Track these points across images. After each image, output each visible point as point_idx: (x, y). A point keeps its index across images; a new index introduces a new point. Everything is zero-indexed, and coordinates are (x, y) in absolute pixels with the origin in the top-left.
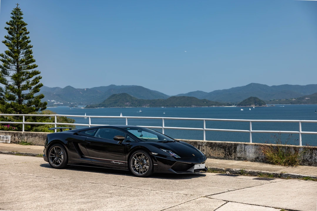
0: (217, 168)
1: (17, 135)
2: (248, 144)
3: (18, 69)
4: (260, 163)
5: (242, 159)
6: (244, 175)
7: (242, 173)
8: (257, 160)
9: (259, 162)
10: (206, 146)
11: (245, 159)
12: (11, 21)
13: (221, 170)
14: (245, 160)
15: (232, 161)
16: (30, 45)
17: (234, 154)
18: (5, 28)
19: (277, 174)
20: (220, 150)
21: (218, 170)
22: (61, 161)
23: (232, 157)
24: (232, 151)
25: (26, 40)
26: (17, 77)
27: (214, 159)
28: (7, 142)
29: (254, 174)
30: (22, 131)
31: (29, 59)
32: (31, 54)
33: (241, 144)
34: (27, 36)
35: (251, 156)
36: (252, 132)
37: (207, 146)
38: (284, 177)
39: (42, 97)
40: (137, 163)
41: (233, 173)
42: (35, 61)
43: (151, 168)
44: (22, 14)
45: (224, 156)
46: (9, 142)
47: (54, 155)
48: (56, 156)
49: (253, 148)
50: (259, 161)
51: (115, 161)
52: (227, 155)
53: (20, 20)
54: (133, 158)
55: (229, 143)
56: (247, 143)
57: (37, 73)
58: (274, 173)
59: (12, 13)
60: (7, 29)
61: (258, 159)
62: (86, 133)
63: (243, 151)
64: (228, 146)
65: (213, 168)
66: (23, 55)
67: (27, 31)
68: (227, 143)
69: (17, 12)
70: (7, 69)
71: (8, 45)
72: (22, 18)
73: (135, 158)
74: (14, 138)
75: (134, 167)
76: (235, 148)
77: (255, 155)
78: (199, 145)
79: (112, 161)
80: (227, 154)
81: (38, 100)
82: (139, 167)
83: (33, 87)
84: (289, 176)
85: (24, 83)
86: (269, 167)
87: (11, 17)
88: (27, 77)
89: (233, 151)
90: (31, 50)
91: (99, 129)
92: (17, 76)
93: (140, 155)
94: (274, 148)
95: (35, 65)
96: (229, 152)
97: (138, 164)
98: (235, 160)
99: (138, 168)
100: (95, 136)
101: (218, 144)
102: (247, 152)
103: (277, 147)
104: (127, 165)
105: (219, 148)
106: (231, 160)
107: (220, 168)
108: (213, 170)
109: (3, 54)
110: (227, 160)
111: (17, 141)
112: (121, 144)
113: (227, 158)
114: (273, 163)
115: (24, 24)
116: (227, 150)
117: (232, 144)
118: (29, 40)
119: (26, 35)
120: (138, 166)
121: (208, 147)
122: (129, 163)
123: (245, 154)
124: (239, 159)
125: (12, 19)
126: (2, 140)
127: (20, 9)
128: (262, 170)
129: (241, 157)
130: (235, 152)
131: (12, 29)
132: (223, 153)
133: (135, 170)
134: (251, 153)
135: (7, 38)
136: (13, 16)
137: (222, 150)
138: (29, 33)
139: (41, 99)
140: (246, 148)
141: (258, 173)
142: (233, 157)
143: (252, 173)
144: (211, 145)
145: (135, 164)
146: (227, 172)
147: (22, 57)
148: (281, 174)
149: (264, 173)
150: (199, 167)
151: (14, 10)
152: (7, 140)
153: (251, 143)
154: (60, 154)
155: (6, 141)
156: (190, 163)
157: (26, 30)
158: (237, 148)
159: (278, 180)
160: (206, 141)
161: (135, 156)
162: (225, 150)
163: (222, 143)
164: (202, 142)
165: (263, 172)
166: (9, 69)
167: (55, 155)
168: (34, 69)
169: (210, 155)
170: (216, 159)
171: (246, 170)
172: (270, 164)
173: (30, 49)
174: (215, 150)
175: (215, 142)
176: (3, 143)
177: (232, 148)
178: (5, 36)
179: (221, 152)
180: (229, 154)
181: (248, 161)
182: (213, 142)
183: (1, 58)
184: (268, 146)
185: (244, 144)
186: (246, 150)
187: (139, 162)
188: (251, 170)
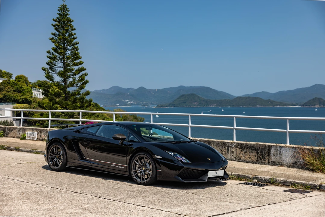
0: (243, 175)
1: (43, 132)
2: (284, 147)
3: (65, 66)
4: (298, 169)
5: (277, 163)
6: (274, 185)
7: (272, 182)
9: (297, 168)
10: (236, 147)
11: (281, 164)
12: (58, 18)
13: (248, 177)
14: (280, 165)
15: (265, 166)
16: (76, 41)
18: (52, 25)
19: (315, 185)
20: (251, 152)
21: (244, 178)
22: (60, 163)
23: (265, 161)
24: (265, 155)
25: (72, 37)
26: (62, 74)
27: (245, 163)
29: (287, 184)
30: (48, 127)
31: (76, 56)
32: (77, 50)
33: (276, 146)
34: (73, 32)
35: (287, 160)
36: (289, 132)
37: (237, 147)
38: (324, 189)
39: (88, 94)
40: (139, 168)
41: (261, 181)
42: (81, 58)
43: (155, 175)
44: (68, 11)
45: (256, 159)
46: (36, 139)
47: (53, 155)
48: (55, 156)
49: (291, 151)
50: (298, 166)
51: (116, 165)
52: (259, 159)
53: (66, 16)
54: (135, 162)
55: (262, 145)
56: (283, 145)
57: (82, 69)
58: (311, 184)
59: (58, 10)
60: (54, 26)
61: (296, 164)
62: (89, 130)
63: (278, 154)
64: (260, 148)
65: (238, 175)
66: (69, 52)
67: (74, 28)
68: (260, 145)
69: (64, 8)
70: (54, 66)
71: (54, 42)
72: (68, 15)
73: (137, 161)
74: (40, 135)
75: (136, 172)
76: (269, 151)
77: (292, 159)
78: (228, 147)
79: (112, 164)
80: (260, 158)
81: (83, 97)
82: (141, 172)
83: (79, 84)
85: (71, 80)
86: (307, 175)
88: (73, 73)
89: (267, 154)
90: (77, 47)
91: (103, 126)
92: (62, 73)
93: (143, 158)
94: (315, 151)
95: (81, 61)
96: (262, 155)
97: (140, 169)
98: (269, 165)
99: (139, 174)
100: (97, 134)
101: (250, 145)
102: (283, 156)
103: (319, 150)
104: (128, 170)
105: (251, 150)
106: (264, 164)
107: (247, 175)
108: (238, 177)
109: (49, 51)
110: (259, 164)
111: (43, 138)
112: (122, 143)
113: (259, 162)
114: (313, 170)
115: (69, 21)
116: (259, 153)
117: (265, 145)
118: (75, 36)
119: (72, 32)
120: (140, 171)
121: (238, 149)
122: (130, 167)
123: (281, 158)
124: (274, 163)
125: (59, 16)
126: (29, 137)
127: (67, 6)
128: (297, 179)
129: (276, 162)
130: (269, 155)
131: (58, 26)
132: (255, 157)
133: (137, 176)
134: (287, 157)
135: (54, 34)
136: (60, 12)
137: (254, 153)
138: (75, 29)
139: (86, 96)
140: (282, 151)
141: (292, 183)
142: (267, 161)
143: (284, 183)
144: (242, 147)
145: (137, 168)
146: (254, 180)
148: (320, 186)
149: (298, 183)
150: (215, 174)
151: (60, 7)
153: (288, 145)
155: (33, 138)
156: (203, 169)
157: (72, 27)
158: (272, 151)
159: (315, 193)
160: (237, 142)
161: (137, 159)
162: (258, 153)
163: (254, 144)
164: (232, 143)
165: (297, 181)
166: (55, 65)
168: (80, 66)
169: (240, 158)
170: (247, 162)
171: (277, 178)
172: (309, 171)
173: (77, 45)
174: (246, 152)
175: (246, 142)
176: (30, 140)
177: (265, 150)
178: (52, 33)
179: (252, 155)
180: (263, 157)
181: (284, 166)
182: (243, 143)
183: (48, 55)
184: (308, 149)
185: (279, 146)
186: (281, 153)
187: (141, 166)
188: (284, 179)
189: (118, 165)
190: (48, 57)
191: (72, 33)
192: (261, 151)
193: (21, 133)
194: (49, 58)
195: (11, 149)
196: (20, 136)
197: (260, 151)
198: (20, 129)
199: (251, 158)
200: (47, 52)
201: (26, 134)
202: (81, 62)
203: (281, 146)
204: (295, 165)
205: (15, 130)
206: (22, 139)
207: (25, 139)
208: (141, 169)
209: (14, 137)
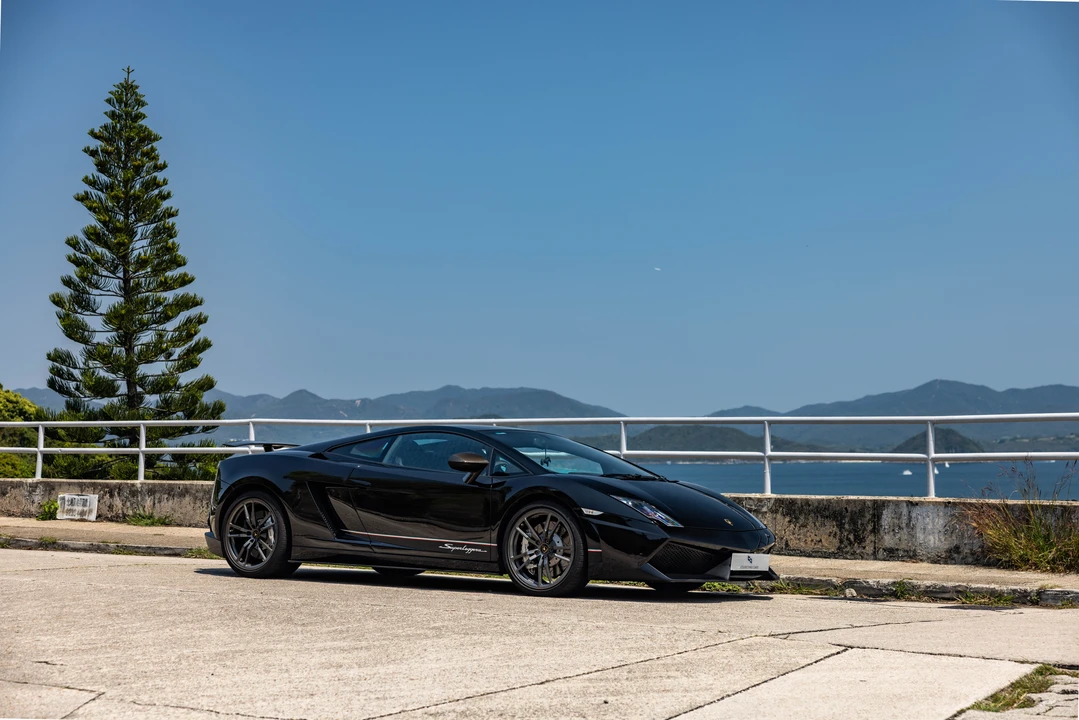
0: (811, 580)
1: (119, 493)
2: (922, 503)
3: (128, 290)
4: (964, 566)
5: (901, 553)
6: (909, 600)
7: (900, 591)
8: (954, 559)
9: (961, 564)
10: (774, 511)
11: (911, 554)
12: (106, 127)
13: (828, 583)
14: (911, 558)
15: (863, 561)
16: (169, 206)
17: (873, 539)
18: (86, 150)
19: (1025, 591)
20: (821, 526)
21: (817, 586)
22: (266, 552)
23: (864, 548)
24: (865, 529)
25: (156, 192)
26: (122, 315)
27: (803, 558)
28: (86, 517)
29: (943, 595)
30: (136, 478)
31: (167, 256)
32: (171, 237)
33: (897, 504)
34: (160, 176)
35: (932, 542)
36: (935, 461)
37: (776, 512)
38: (1050, 601)
39: (207, 384)
40: (531, 547)
41: (867, 592)
42: (185, 264)
43: (580, 564)
44: (143, 104)
45: (838, 545)
46: (93, 517)
47: (243, 530)
48: (249, 533)
49: (941, 514)
50: (963, 559)
51: (455, 545)
52: (846, 542)
53: (136, 122)
54: (517, 531)
55: (855, 501)
56: (916, 499)
57: (194, 303)
58: (1014, 591)
59: (109, 101)
60: (93, 153)
61: (959, 553)
62: (355, 451)
63: (904, 525)
64: (849, 509)
65: (798, 579)
66: (145, 242)
67: (160, 162)
68: (848, 501)
69: (127, 95)
70: (92, 291)
71: (95, 208)
72: (141, 116)
73: (525, 528)
74: (108, 503)
75: (519, 561)
76: (877, 518)
77: (946, 539)
79: (443, 544)
80: (848, 539)
81: (193, 396)
82: (536, 561)
83: (178, 351)
84: (1068, 599)
85: (147, 337)
86: (997, 575)
87: (106, 113)
88: (158, 315)
89: (870, 528)
90: (173, 225)
91: (400, 438)
92: (123, 312)
93: (541, 519)
94: (1012, 510)
95: (185, 275)
96: (855, 531)
97: (533, 552)
98: (876, 559)
99: (532, 566)
100: (385, 461)
101: (816, 504)
102: (918, 530)
103: (1024, 508)
104: (495, 556)
105: (819, 519)
106: (862, 558)
107: (824, 579)
108: (799, 585)
109: (76, 238)
110: (847, 559)
111: (120, 511)
112: (473, 482)
113: (847, 553)
114: (1010, 566)
115: (148, 137)
116: (847, 526)
117: (864, 501)
118: (165, 189)
119: (155, 174)
120: (535, 556)
121: (779, 516)
122: (501, 549)
123: (913, 536)
124: (891, 554)
125: (109, 121)
126: (70, 511)
127: (137, 87)
128: (970, 581)
129: (897, 550)
130: (875, 531)
131: (109, 153)
132: (832, 538)
133: (524, 571)
134: (932, 532)
135: (93, 183)
136: (113, 109)
137: (831, 527)
138: (164, 166)
139: (203, 393)
140: (914, 515)
141: (959, 591)
142: (869, 549)
143: (935, 592)
144: (791, 510)
145: (524, 550)
146: (847, 591)
147: (140, 247)
148: (1041, 593)
149: (978, 591)
150: (748, 564)
151: (114, 89)
152: (85, 509)
153: (932, 497)
154: (263, 525)
155: (82, 513)
156: (718, 547)
157: (155, 158)
158: (884, 517)
159: (1030, 612)
160: (774, 496)
161: (524, 522)
162: (841, 526)
163: (829, 501)
164: (760, 500)
165: (974, 586)
166: (98, 288)
167: (246, 531)
168: (180, 291)
169: (787, 545)
170: (810, 556)
171: (915, 582)
172: (999, 568)
173: (170, 221)
174: (805, 526)
175: (804, 497)
176: (72, 520)
177: (863, 516)
178: (87, 178)
179: (825, 533)
180: (856, 537)
181: (921, 560)
182: (796, 499)
183: (71, 251)
184: (994, 507)
185: (906, 502)
186: (913, 522)
187: (537, 542)
188: (934, 582)
189: (462, 545)
190: (69, 259)
191: (155, 178)
192: (851, 519)
193: (37, 498)
194: (73, 262)
195: (25, 544)
196: (33, 509)
197: (847, 520)
198: (34, 486)
199: (821, 541)
200: (69, 242)
201: (59, 502)
202: (187, 279)
203: (911, 503)
204: (955, 555)
205: (15, 492)
206: (43, 519)
207: (55, 519)
208: (536, 553)
209: (10, 515)
